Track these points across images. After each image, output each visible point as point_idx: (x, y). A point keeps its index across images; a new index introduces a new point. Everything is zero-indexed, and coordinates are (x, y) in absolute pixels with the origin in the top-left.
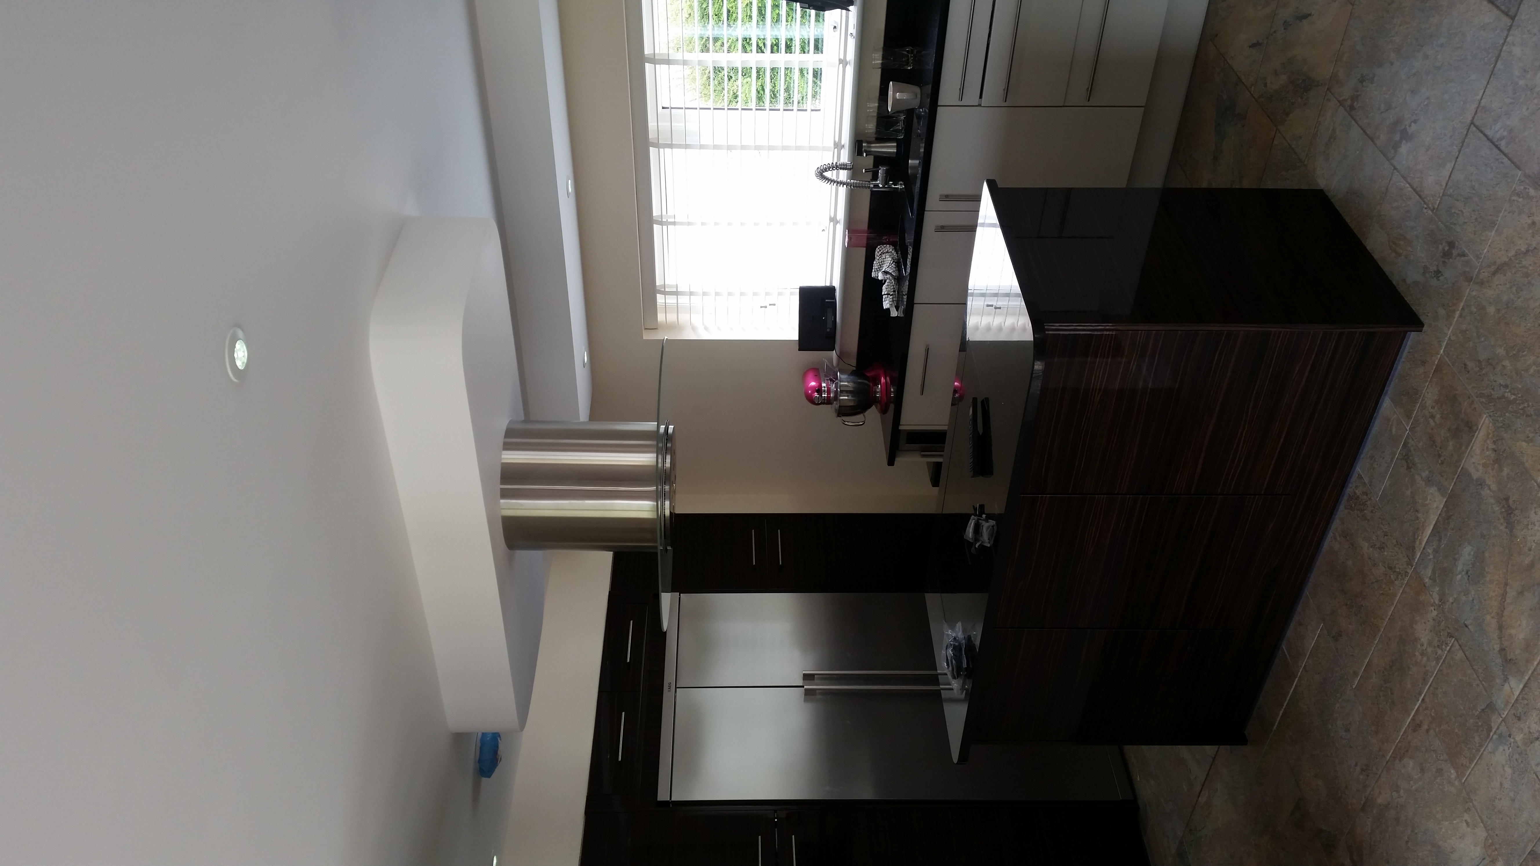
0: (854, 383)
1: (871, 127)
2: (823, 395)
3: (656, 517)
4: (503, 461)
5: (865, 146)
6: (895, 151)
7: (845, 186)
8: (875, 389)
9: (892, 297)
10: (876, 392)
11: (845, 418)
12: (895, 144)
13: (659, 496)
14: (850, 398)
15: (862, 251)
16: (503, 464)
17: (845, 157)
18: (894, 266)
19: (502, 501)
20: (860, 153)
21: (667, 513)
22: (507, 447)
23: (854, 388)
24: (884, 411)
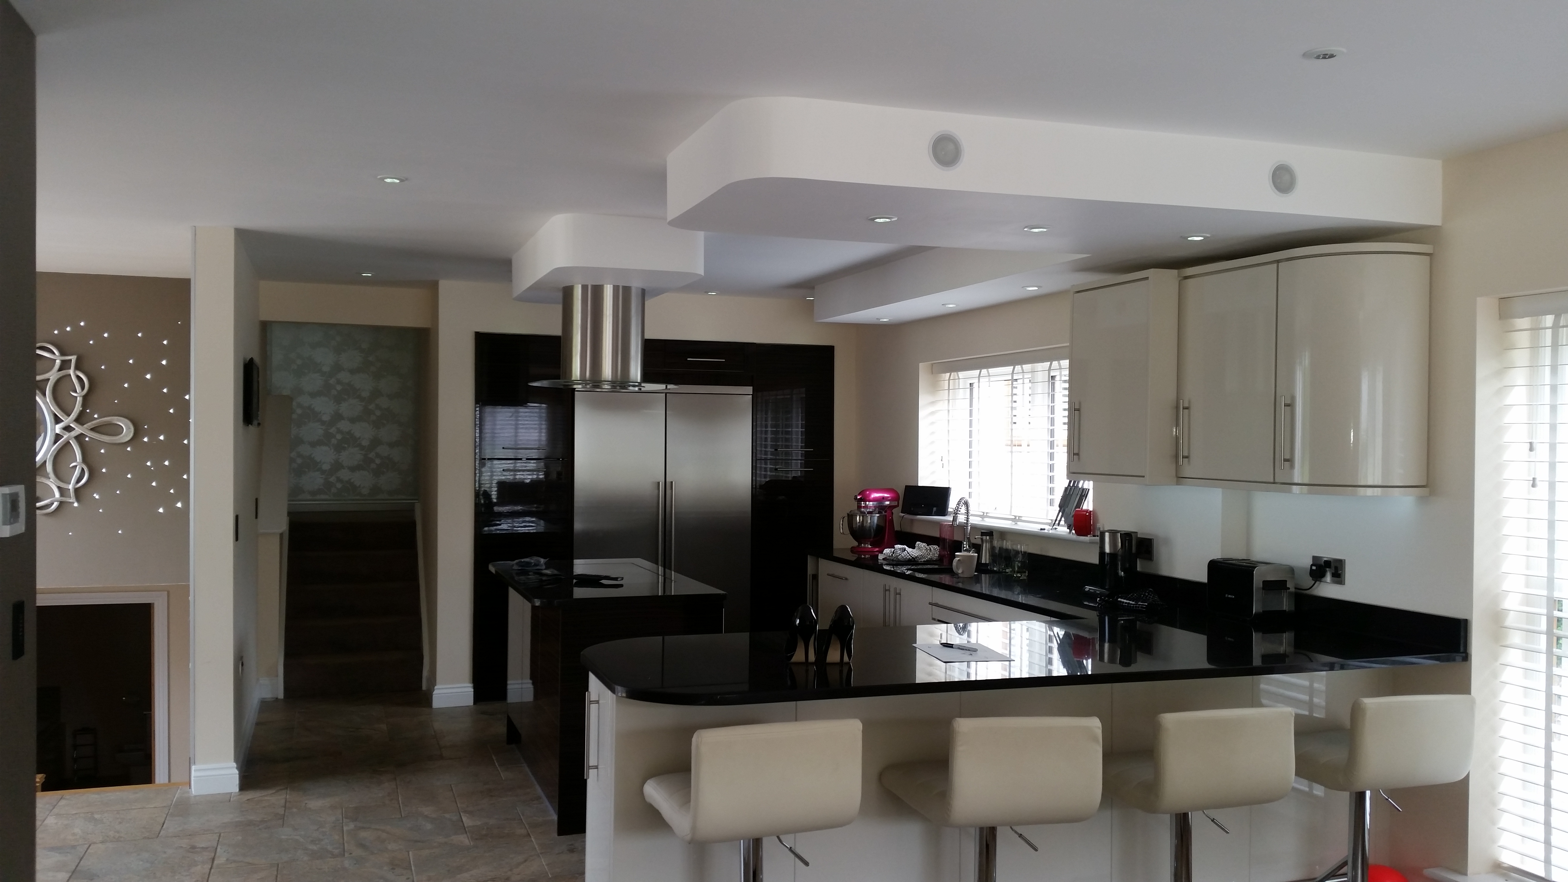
0: (870, 527)
1: (1008, 545)
2: (862, 503)
3: (573, 378)
4: (605, 286)
5: (986, 538)
6: (983, 562)
7: (966, 521)
8: (867, 543)
9: (891, 555)
10: (865, 544)
11: (846, 518)
12: (987, 562)
13: (583, 380)
14: (858, 524)
15: (936, 534)
16: (603, 285)
17: (974, 520)
18: (908, 558)
19: (580, 285)
20: (983, 534)
21: (575, 386)
22: (616, 289)
23: (866, 526)
24: (853, 550)
